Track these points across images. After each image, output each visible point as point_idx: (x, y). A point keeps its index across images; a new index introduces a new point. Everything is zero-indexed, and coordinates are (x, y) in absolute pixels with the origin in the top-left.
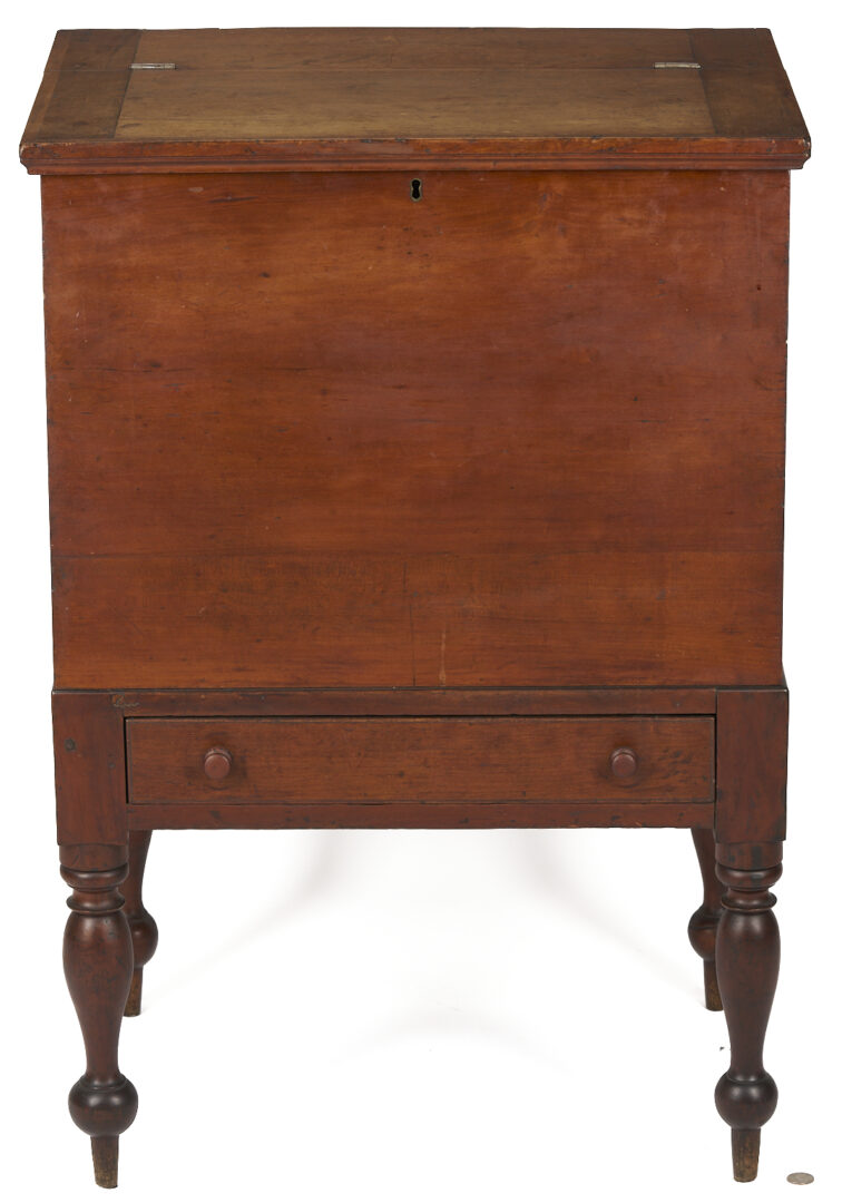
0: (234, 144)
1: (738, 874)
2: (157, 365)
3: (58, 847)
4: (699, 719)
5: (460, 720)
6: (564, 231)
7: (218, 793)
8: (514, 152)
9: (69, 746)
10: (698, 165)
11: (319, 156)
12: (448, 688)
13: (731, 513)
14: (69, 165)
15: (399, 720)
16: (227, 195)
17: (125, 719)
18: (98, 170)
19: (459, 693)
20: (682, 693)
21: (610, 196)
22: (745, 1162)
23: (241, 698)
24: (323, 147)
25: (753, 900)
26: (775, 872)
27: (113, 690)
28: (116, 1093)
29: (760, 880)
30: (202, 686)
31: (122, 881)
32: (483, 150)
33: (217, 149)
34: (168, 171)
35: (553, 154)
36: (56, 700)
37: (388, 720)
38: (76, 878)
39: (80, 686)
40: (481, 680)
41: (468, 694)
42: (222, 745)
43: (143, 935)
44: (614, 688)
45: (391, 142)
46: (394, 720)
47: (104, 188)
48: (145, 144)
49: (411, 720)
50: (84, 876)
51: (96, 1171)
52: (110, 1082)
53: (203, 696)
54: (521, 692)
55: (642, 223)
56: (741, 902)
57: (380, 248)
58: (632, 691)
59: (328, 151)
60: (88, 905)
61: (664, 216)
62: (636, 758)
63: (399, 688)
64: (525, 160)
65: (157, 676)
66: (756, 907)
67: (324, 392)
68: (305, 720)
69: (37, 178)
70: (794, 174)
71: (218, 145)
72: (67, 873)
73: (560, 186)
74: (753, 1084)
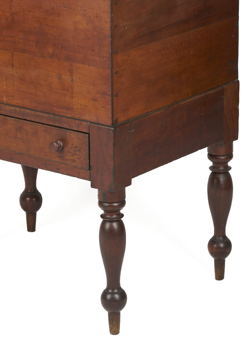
4: (83, 134)
5: (8, 118)
12: (6, 104)
20: (78, 122)
40: (16, 103)
41: (11, 108)
44: (57, 115)
54: (27, 110)
58: (62, 118)
62: (63, 144)
74: (116, 293)
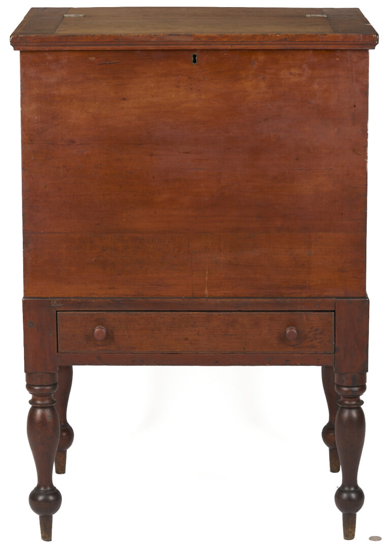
0: (110, 36)
1: (345, 389)
2: (73, 142)
3: (25, 374)
4: (327, 313)
5: (214, 313)
6: (263, 79)
7: (100, 348)
8: (240, 40)
9: (31, 325)
10: (326, 47)
11: (149, 42)
13: (342, 214)
14: (33, 46)
15: (186, 313)
16: (107, 61)
17: (57, 312)
18: (47, 49)
19: (214, 300)
20: (319, 300)
21: (285, 62)
22: (349, 531)
23: (111, 302)
24: (152, 37)
25: (352, 401)
26: (363, 388)
27: (51, 298)
28: (51, 494)
29: (356, 391)
30: (93, 296)
31: (55, 391)
32: (226, 39)
33: (102, 39)
34: (79, 49)
35: (259, 42)
36: (24, 302)
37: (181, 313)
38: (33, 389)
39: (36, 296)
40: (225, 294)
41: (218, 301)
42: (102, 324)
43: (67, 435)
44: (287, 298)
45: (183, 35)
46: (184, 313)
47: (49, 57)
48: (68, 36)
49: (192, 313)
50: (37, 388)
51: (42, 533)
52: (49, 488)
53: (93, 301)
54: (243, 300)
55: (300, 75)
56: (347, 402)
57: (178, 87)
58: (295, 299)
59: (154, 39)
60: (39, 402)
61: (310, 72)
62: (297, 331)
63: (186, 298)
64: (246, 44)
65: (72, 291)
66: (354, 405)
67: (152, 155)
68: (142, 313)
69: (18, 52)
70: (371, 51)
71: (103, 36)
72: (29, 387)
73: (262, 57)
74: (353, 492)
